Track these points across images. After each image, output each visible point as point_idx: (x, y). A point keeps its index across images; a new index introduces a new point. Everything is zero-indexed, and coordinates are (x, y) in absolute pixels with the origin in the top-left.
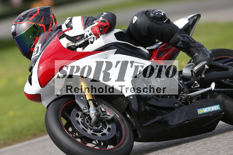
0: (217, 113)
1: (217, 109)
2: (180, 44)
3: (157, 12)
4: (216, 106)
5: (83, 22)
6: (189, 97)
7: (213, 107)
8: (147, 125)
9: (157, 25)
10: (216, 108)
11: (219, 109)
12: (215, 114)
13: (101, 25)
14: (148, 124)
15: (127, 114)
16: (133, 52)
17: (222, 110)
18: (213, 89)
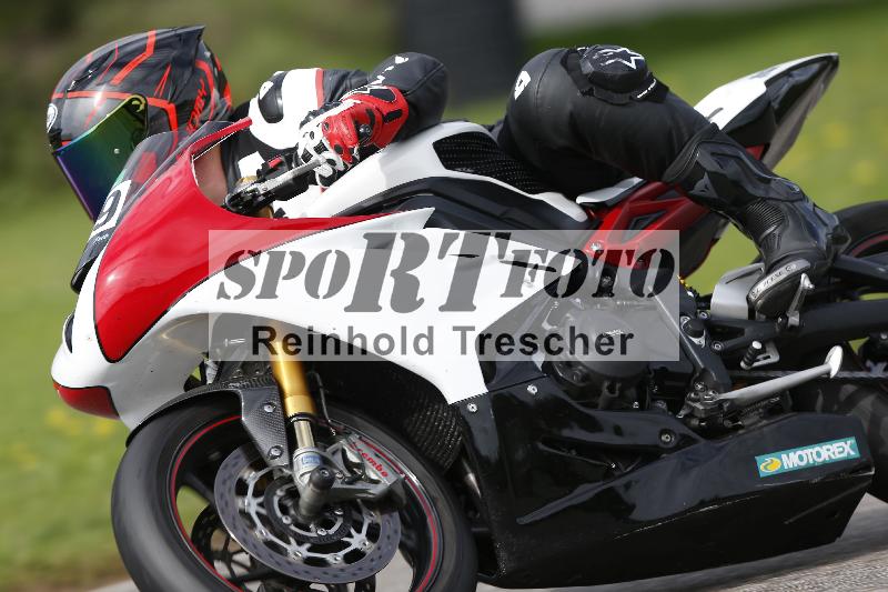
0: (844, 471)
1: (844, 455)
2: (702, 185)
3: (611, 57)
4: (842, 444)
5: (321, 92)
6: (726, 405)
7: (828, 446)
8: (536, 522)
9: (609, 107)
10: (840, 450)
11: (853, 454)
12: (837, 474)
13: (369, 111)
14: (538, 518)
15: (468, 469)
16: (510, 219)
17: (864, 460)
18: (833, 374)
